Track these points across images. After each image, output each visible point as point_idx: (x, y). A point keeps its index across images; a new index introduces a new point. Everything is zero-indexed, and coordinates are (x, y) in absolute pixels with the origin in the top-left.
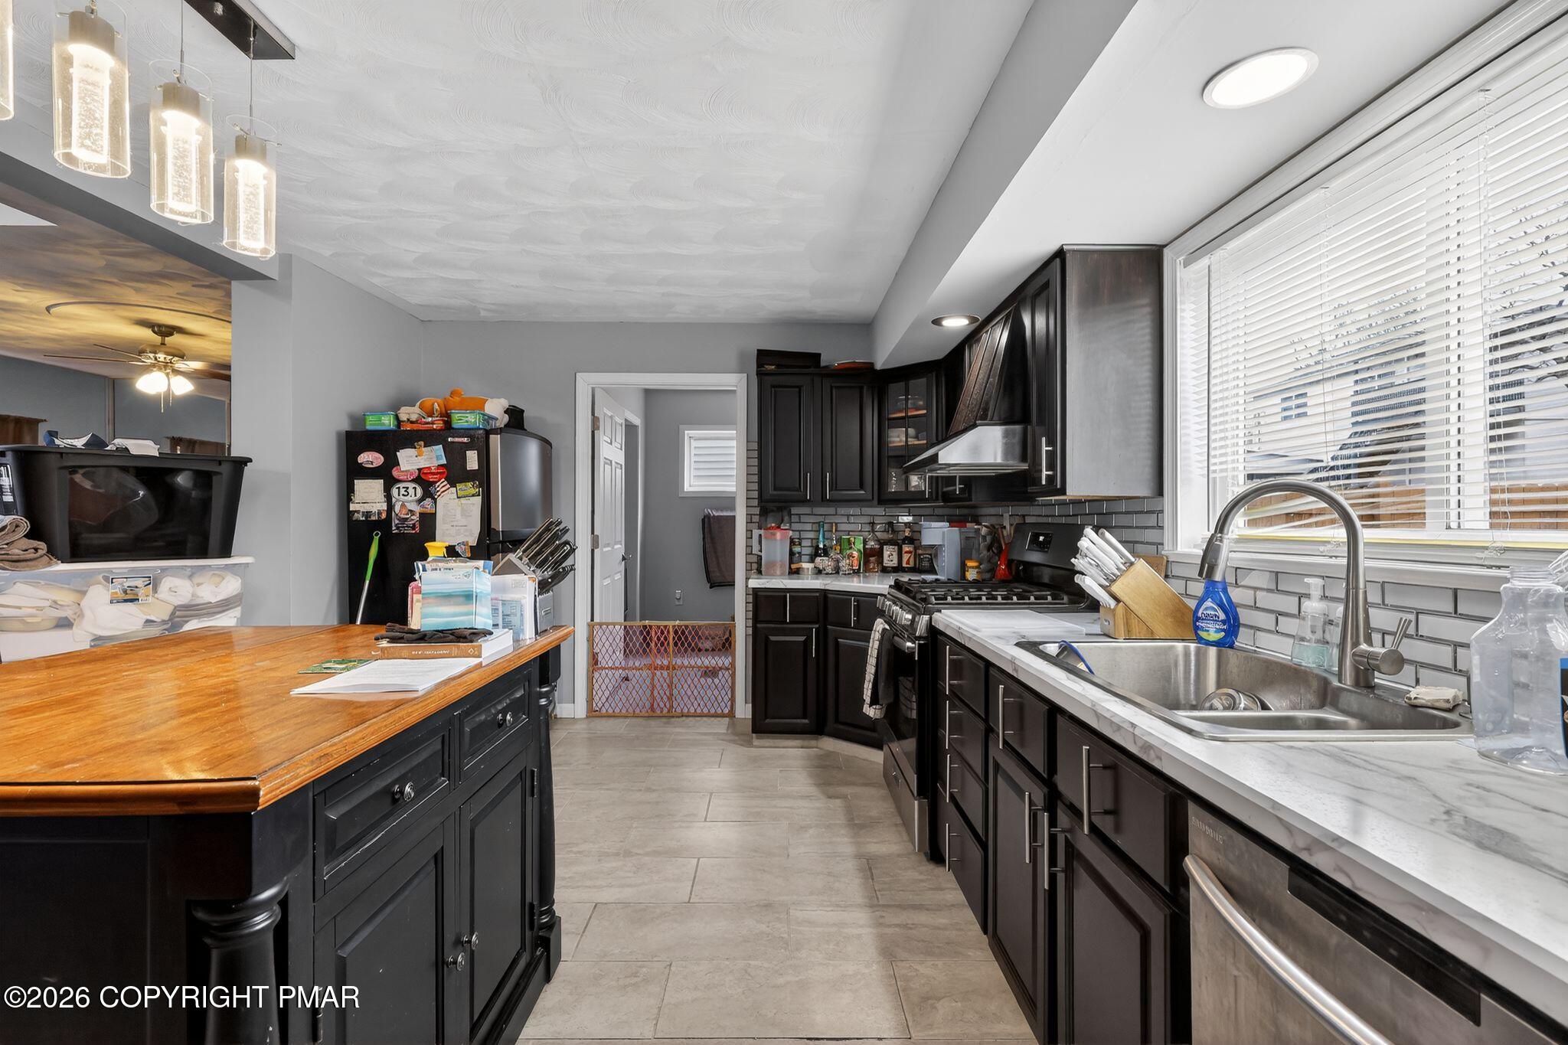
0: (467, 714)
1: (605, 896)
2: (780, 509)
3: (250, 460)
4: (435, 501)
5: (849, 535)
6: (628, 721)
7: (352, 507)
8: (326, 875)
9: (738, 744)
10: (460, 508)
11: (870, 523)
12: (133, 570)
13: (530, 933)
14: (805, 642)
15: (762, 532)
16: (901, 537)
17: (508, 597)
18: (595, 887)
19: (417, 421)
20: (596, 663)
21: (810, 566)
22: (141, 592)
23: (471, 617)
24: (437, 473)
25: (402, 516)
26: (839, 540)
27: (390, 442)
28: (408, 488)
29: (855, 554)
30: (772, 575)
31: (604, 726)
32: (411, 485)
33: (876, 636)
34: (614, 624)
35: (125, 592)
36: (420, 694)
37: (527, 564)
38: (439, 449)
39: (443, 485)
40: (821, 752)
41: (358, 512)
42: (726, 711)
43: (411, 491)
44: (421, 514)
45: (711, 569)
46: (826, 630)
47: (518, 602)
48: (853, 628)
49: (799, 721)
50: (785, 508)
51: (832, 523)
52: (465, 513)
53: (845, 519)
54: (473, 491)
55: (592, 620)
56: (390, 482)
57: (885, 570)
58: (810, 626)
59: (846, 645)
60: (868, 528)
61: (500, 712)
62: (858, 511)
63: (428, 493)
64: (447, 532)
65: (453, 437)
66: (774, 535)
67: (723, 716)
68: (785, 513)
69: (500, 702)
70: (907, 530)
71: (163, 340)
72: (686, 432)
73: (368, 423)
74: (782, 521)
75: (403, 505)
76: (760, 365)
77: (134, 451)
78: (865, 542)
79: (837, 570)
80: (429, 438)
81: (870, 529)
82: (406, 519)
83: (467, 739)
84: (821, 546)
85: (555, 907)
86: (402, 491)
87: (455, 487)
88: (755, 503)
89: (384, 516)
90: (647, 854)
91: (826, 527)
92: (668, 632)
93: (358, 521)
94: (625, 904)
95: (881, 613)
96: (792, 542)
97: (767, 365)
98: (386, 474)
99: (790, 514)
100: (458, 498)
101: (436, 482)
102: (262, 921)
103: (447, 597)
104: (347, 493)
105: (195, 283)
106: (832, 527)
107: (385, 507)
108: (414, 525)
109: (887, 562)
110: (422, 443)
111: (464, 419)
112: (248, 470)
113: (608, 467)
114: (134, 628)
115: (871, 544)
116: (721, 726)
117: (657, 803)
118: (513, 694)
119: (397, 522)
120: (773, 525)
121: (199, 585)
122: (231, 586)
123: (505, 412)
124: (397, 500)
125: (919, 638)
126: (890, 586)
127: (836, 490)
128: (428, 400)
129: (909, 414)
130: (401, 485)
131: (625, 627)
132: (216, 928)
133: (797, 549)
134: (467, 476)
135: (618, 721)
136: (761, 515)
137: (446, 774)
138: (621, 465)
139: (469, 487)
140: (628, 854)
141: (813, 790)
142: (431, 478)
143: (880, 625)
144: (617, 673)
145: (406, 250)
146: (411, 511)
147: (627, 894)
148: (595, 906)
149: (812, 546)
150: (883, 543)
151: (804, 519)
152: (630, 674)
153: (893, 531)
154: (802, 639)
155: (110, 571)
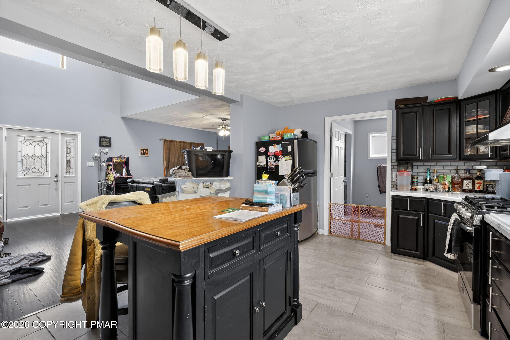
0: (262, 230)
1: (321, 301)
2: (407, 163)
3: (232, 151)
4: (279, 161)
5: (443, 174)
6: (343, 239)
7: (258, 164)
8: (209, 273)
9: (385, 256)
10: (286, 164)
11: (456, 169)
12: (208, 180)
13: (290, 306)
14: (418, 219)
15: (398, 173)
16: (474, 176)
17: (282, 193)
18: (319, 296)
19: (275, 137)
20: (332, 217)
21: (422, 187)
22: (209, 185)
23: (267, 199)
24: (280, 153)
25: (270, 166)
26: (438, 177)
27: (267, 144)
28: (272, 158)
29: (447, 183)
30: (402, 190)
31: (333, 239)
32: (273, 157)
33: (452, 221)
34: (340, 204)
35: (206, 185)
36: (242, 222)
37: (289, 182)
38: (280, 146)
39: (281, 157)
40: (426, 267)
41: (259, 165)
42: (382, 242)
43: (273, 159)
44: (275, 165)
45: (380, 186)
46: (428, 215)
47: (285, 195)
48: (442, 216)
49: (414, 252)
50: (409, 163)
51: (434, 169)
52: (287, 166)
53: (441, 168)
54: (289, 158)
55: (331, 202)
56: (267, 156)
57: (464, 191)
58: (420, 213)
59: (438, 223)
60: (454, 171)
61: (277, 231)
62: (448, 164)
63: (277, 160)
64: (282, 171)
65: (284, 142)
66: (404, 174)
67: (380, 243)
68: (409, 165)
69: (277, 228)
70: (478, 173)
71: (224, 122)
72: (371, 135)
73: (262, 139)
74: (408, 168)
75: (271, 163)
76: (397, 105)
77: (208, 150)
78: (453, 178)
79: (436, 190)
80: (277, 142)
81: (456, 172)
82: (271, 167)
83: (263, 239)
84: (428, 179)
85: (299, 300)
86: (270, 159)
87: (284, 157)
88: (395, 161)
89: (266, 166)
90: (340, 290)
91: (431, 171)
92: (358, 208)
93: (259, 168)
94: (328, 307)
95: (456, 211)
96: (413, 177)
97: (400, 105)
98: (266, 154)
99: (412, 166)
100: (285, 160)
101: (279, 156)
102: (187, 283)
103: (260, 192)
104: (257, 159)
105: (228, 106)
106: (434, 171)
107: (266, 163)
108: (273, 169)
109: (465, 187)
110: (275, 144)
111: (288, 136)
112: (232, 154)
113: (337, 149)
114: (208, 194)
115: (456, 179)
116: (380, 247)
117: (347, 272)
118: (282, 225)
119: (269, 168)
120: (403, 170)
121: (221, 184)
122: (228, 185)
123: (301, 133)
124: (269, 162)
125: (475, 226)
126: (463, 199)
127: (435, 155)
128: (278, 131)
129: (479, 118)
130: (270, 157)
131: (344, 206)
132: (176, 282)
133: (415, 180)
134: (288, 154)
135: (339, 238)
136: (397, 166)
137: (254, 249)
138: (343, 148)
139: (288, 157)
140: (333, 288)
141: (418, 283)
142: (278, 154)
143: (455, 216)
144: (341, 222)
145: (270, 87)
146: (273, 165)
147: (328, 303)
148: (317, 304)
149: (423, 179)
150: (463, 179)
151: (419, 167)
152: (346, 222)
153: (470, 173)
154: (416, 218)
155: (203, 180)
